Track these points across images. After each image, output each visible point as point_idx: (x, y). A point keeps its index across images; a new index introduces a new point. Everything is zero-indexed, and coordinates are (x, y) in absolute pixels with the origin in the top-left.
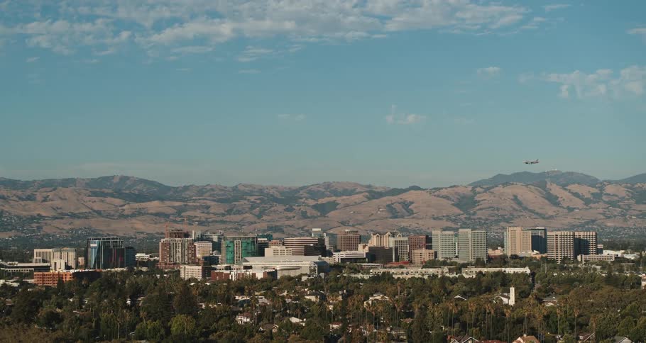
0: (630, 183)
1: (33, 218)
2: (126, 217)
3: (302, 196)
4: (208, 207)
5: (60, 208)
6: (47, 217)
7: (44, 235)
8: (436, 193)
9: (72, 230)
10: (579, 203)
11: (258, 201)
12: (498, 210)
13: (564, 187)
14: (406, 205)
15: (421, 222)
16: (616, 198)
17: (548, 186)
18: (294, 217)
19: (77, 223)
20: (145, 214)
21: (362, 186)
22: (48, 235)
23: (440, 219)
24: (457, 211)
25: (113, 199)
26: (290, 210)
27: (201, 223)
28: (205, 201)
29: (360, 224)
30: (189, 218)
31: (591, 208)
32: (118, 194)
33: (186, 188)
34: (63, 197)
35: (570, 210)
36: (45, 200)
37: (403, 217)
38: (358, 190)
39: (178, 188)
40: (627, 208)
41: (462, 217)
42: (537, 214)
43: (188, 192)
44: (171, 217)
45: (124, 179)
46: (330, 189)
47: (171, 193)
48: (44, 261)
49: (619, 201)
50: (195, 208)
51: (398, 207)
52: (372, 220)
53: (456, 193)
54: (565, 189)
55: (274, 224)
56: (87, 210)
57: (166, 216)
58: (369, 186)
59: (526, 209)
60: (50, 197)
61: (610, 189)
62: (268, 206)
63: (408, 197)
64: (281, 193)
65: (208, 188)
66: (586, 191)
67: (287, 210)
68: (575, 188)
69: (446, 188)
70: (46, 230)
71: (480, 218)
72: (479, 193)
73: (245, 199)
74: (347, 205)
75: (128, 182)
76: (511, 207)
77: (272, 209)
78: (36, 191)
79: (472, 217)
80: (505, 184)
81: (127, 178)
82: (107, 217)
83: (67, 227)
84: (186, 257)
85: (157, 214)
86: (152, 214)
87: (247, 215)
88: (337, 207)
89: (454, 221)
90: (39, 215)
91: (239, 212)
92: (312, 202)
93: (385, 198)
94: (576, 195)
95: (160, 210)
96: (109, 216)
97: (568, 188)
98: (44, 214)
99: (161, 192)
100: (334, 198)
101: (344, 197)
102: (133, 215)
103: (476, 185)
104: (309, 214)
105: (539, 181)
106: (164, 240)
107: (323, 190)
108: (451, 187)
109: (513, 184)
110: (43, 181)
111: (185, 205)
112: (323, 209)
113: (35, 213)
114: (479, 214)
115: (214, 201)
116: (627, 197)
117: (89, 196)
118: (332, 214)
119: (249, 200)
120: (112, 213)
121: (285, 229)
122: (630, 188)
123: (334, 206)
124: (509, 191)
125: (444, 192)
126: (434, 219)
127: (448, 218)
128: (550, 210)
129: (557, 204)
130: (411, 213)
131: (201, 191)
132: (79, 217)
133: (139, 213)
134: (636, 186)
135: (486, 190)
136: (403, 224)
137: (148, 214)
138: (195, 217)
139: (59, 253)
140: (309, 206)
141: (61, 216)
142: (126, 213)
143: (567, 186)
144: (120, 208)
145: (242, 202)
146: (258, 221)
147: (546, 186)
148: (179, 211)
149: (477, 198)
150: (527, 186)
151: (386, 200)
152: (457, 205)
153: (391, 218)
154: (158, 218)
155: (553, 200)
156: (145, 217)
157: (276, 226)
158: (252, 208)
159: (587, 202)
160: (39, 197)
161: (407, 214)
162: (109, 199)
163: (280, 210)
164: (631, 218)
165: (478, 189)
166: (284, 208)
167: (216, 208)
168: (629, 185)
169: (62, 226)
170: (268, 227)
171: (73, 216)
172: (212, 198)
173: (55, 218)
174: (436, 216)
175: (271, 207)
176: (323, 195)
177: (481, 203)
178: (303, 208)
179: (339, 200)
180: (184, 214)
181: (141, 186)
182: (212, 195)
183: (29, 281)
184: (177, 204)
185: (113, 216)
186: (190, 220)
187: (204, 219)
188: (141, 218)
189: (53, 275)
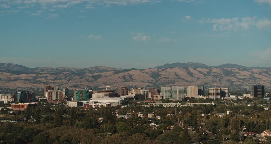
0: (222, 67)
2: (12, 81)
3: (86, 72)
4: (47, 77)
8: (142, 71)
10: (201, 76)
11: (68, 74)
12: (168, 78)
13: (195, 69)
14: (130, 76)
15: (137, 83)
16: (217, 74)
17: (189, 69)
18: (83, 81)
20: (20, 79)
21: (111, 68)
23: (145, 82)
24: (152, 79)
25: (6, 73)
26: (82, 78)
27: (44, 83)
28: (45, 74)
29: (112, 84)
30: (39, 81)
31: (206, 78)
32: (8, 71)
33: (36, 69)
35: (198, 78)
37: (129, 81)
38: (109, 70)
39: (33, 68)
40: (221, 78)
41: (154, 81)
42: (184, 80)
43: (37, 70)
44: (31, 81)
45: (9, 65)
46: (97, 69)
47: (30, 70)
49: (217, 75)
50: (41, 77)
51: (127, 77)
52: (116, 82)
53: (151, 71)
54: (196, 70)
55: (76, 84)
57: (29, 80)
58: (114, 68)
59: (180, 78)
61: (214, 70)
62: (72, 76)
63: (131, 73)
64: (77, 71)
65: (46, 68)
66: (204, 71)
67: (80, 78)
68: (199, 69)
69: (147, 69)
71: (161, 82)
72: (161, 71)
73: (62, 73)
74: (105, 76)
75: (11, 66)
76: (174, 77)
77: (74, 78)
79: (158, 81)
80: (171, 68)
81: (11, 64)
82: (4, 81)
84: (58, 98)
85: (25, 80)
86: (23, 79)
87: (64, 80)
88: (102, 77)
89: (151, 83)
91: (60, 79)
92: (90, 75)
93: (121, 73)
94: (200, 72)
95: (26, 78)
96: (4, 80)
97: (197, 69)
99: (26, 70)
100: (100, 73)
101: (105, 73)
102: (15, 80)
103: (159, 68)
104: (89, 80)
105: (185, 67)
106: (49, 90)
107: (95, 70)
108: (149, 69)
109: (174, 68)
111: (37, 76)
112: (96, 78)
114: (161, 80)
115: (50, 74)
116: (221, 73)
118: (99, 80)
119: (64, 74)
120: (6, 79)
121: (80, 86)
122: (223, 70)
123: (100, 76)
124: (173, 70)
125: (146, 71)
126: (142, 82)
127: (148, 82)
128: (190, 79)
129: (193, 76)
130: (132, 79)
131: (43, 70)
133: (17, 79)
134: (225, 69)
135: (163, 70)
136: (129, 84)
137: (21, 79)
138: (42, 81)
140: (89, 76)
142: (12, 79)
143: (196, 69)
144: (9, 77)
145: (61, 75)
146: (68, 82)
147: (188, 69)
148: (35, 78)
149: (159, 73)
150: (180, 68)
151: (122, 74)
152: (152, 76)
153: (124, 81)
154: (25, 81)
155: (191, 74)
156: (20, 81)
157: (76, 85)
158: (66, 77)
159: (205, 75)
161: (131, 80)
162: (4, 73)
163: (77, 78)
164: (223, 82)
165: (160, 70)
166: (79, 77)
167: (50, 77)
168: (222, 69)
170: (73, 85)
172: (48, 73)
174: (143, 81)
175: (73, 77)
176: (95, 72)
177: (162, 75)
178: (87, 77)
179: (102, 74)
180: (37, 80)
181: (17, 68)
182: (48, 72)
183: (9, 108)
184: (34, 75)
185: (6, 80)
186: (39, 82)
187: (45, 82)
188: (18, 81)
189: (20, 105)
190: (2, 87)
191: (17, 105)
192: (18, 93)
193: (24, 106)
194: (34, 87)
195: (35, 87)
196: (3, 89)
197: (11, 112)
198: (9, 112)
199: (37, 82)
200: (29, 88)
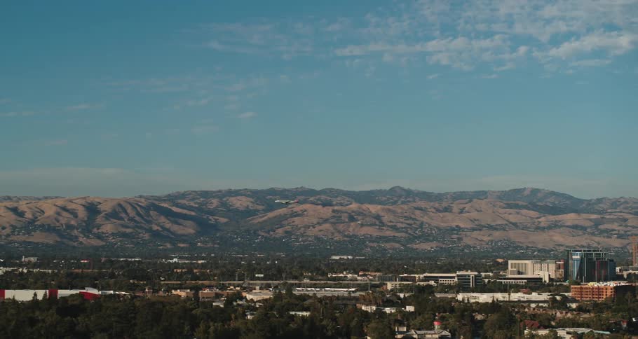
1: (453, 229)
2: (543, 229)
4: (626, 220)
5: (478, 220)
6: (467, 228)
7: (465, 246)
9: (492, 241)
19: (497, 234)
20: (561, 226)
22: (469, 247)
25: (528, 211)
27: (620, 236)
28: (622, 214)
30: (606, 231)
32: (533, 206)
33: (599, 201)
34: (479, 209)
36: (462, 211)
39: (591, 200)
43: (600, 205)
44: (589, 230)
45: (535, 191)
47: (584, 205)
48: (519, 273)
50: (612, 221)
56: (505, 222)
57: (584, 229)
60: (466, 209)
65: (622, 200)
70: (467, 241)
75: (539, 195)
78: (452, 203)
81: (538, 191)
82: (523, 229)
83: (486, 238)
85: (575, 227)
86: (568, 227)
90: (457, 226)
95: (576, 222)
96: (526, 228)
98: (462, 225)
99: (574, 205)
102: (550, 228)
110: (455, 193)
111: (603, 218)
113: (454, 225)
115: (630, 213)
117: (504, 208)
120: (529, 225)
131: (615, 204)
132: (497, 229)
133: (555, 226)
137: (564, 226)
138: (613, 230)
139: (539, 265)
141: (479, 228)
142: (542, 225)
144: (536, 220)
148: (597, 223)
154: (574, 230)
156: (562, 230)
160: (456, 209)
162: (524, 211)
167: (634, 221)
169: (480, 237)
171: (491, 227)
172: (628, 211)
173: (474, 230)
180: (601, 227)
181: (552, 199)
182: (626, 208)
183: (566, 294)
184: (594, 216)
185: (529, 228)
186: (608, 233)
187: (623, 232)
188: (558, 230)
189: (593, 288)
190: (521, 245)
191: (587, 288)
192: (574, 257)
193: (604, 291)
194: (595, 245)
195: (599, 243)
196: (521, 248)
197: (574, 306)
198: (568, 305)
199: (602, 232)
200: (584, 247)
